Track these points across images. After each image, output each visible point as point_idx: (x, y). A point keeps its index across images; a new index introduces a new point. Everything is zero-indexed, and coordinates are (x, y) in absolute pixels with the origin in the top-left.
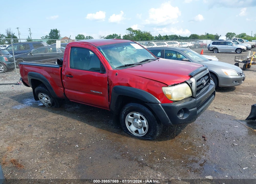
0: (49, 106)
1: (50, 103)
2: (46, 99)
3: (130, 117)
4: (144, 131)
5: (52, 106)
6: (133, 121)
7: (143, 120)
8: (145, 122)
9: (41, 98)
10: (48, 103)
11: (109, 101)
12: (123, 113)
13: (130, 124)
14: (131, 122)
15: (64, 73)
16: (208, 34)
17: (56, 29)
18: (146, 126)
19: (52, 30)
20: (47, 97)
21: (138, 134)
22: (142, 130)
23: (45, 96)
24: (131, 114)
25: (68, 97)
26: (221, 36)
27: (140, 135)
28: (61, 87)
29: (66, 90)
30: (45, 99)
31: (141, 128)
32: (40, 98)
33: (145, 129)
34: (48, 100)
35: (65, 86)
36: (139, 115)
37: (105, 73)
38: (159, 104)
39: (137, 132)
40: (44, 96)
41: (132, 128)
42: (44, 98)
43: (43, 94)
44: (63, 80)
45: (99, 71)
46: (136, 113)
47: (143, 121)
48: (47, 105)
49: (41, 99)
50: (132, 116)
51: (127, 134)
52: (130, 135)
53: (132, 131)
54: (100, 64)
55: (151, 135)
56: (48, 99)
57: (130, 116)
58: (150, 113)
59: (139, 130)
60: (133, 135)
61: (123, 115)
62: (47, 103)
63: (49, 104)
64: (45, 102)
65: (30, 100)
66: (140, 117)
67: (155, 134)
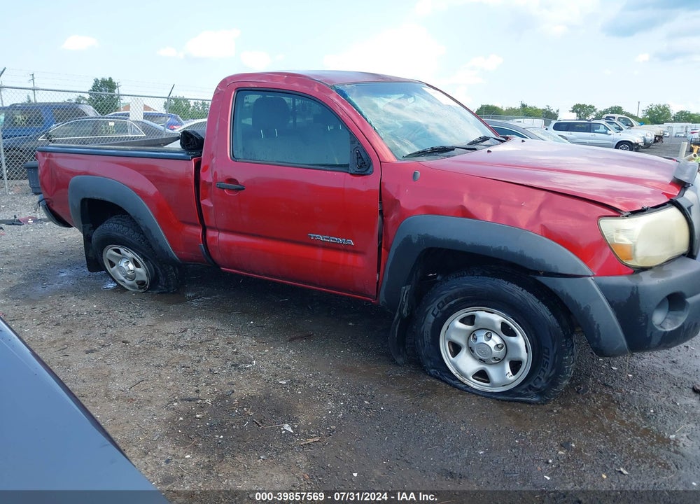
0: (140, 288)
1: (145, 278)
2: (131, 266)
3: (458, 325)
4: (514, 372)
5: (148, 289)
6: (471, 340)
7: (514, 335)
8: (520, 341)
9: (115, 261)
10: (139, 278)
11: (379, 271)
12: (431, 311)
13: (456, 349)
14: (461, 340)
15: (207, 177)
16: (524, 106)
17: (110, 78)
18: (524, 355)
19: (97, 81)
20: (134, 260)
21: (488, 382)
22: (503, 369)
23: (130, 255)
24: (463, 313)
25: (217, 257)
26: (558, 111)
27: (494, 385)
28: (195, 225)
29: (210, 234)
30: (127, 266)
31: (499, 361)
32: (110, 261)
33: (516, 366)
34: (138, 269)
35: (210, 221)
36: (497, 318)
37: (368, 172)
38: (589, 279)
39: (482, 375)
40: (124, 257)
41: (466, 364)
42: (123, 264)
43: (122, 250)
44: (202, 202)
45: (347, 166)
46: (486, 311)
47: (512, 339)
48: (132, 286)
49: (112, 265)
50: (470, 320)
51: (443, 384)
52: (455, 387)
53: (462, 374)
54: (353, 142)
55: (539, 386)
56: (137, 265)
57: (462, 321)
58: (544, 311)
59: (492, 372)
60: (468, 386)
61: (431, 319)
62: (132, 278)
63: (141, 283)
64: (125, 278)
65: (68, 270)
66: (499, 326)
67: (553, 382)
